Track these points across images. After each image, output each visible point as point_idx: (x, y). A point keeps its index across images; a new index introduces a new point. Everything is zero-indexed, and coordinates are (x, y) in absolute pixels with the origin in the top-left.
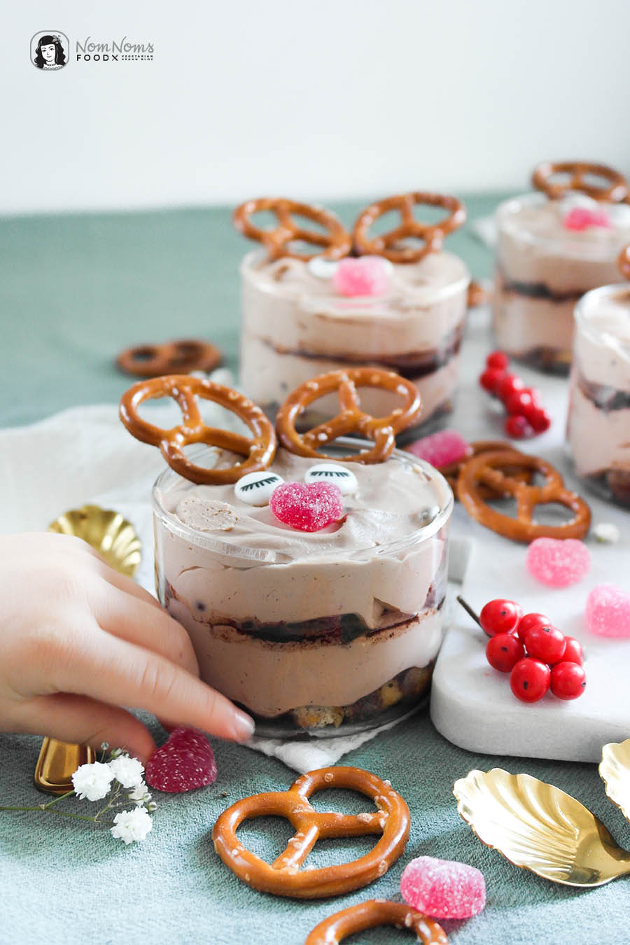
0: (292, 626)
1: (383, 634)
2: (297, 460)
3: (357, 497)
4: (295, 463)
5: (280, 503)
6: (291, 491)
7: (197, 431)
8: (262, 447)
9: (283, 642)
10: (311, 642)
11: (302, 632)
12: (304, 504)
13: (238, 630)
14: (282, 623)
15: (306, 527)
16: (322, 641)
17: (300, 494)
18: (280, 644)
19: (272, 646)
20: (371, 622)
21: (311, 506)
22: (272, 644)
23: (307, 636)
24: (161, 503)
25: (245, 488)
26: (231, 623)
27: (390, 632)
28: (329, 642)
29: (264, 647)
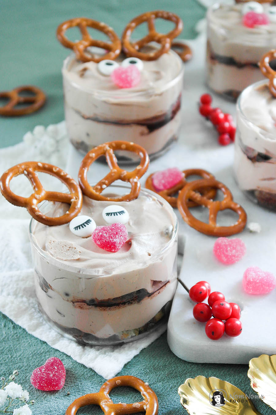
0: (114, 299)
1: (155, 293)
2: (95, 202)
3: (131, 224)
4: (94, 204)
5: (98, 239)
6: (102, 232)
7: (43, 194)
8: (76, 199)
9: (110, 307)
10: (123, 305)
11: (119, 301)
12: (111, 239)
13: (88, 304)
14: (109, 299)
15: (113, 250)
16: (129, 303)
17: (108, 233)
18: (109, 308)
19: (105, 310)
20: (150, 290)
21: (115, 240)
22: (104, 308)
23: (121, 303)
24: (38, 244)
25: (77, 228)
26: (84, 301)
27: (158, 292)
28: (132, 303)
29: (101, 310)
